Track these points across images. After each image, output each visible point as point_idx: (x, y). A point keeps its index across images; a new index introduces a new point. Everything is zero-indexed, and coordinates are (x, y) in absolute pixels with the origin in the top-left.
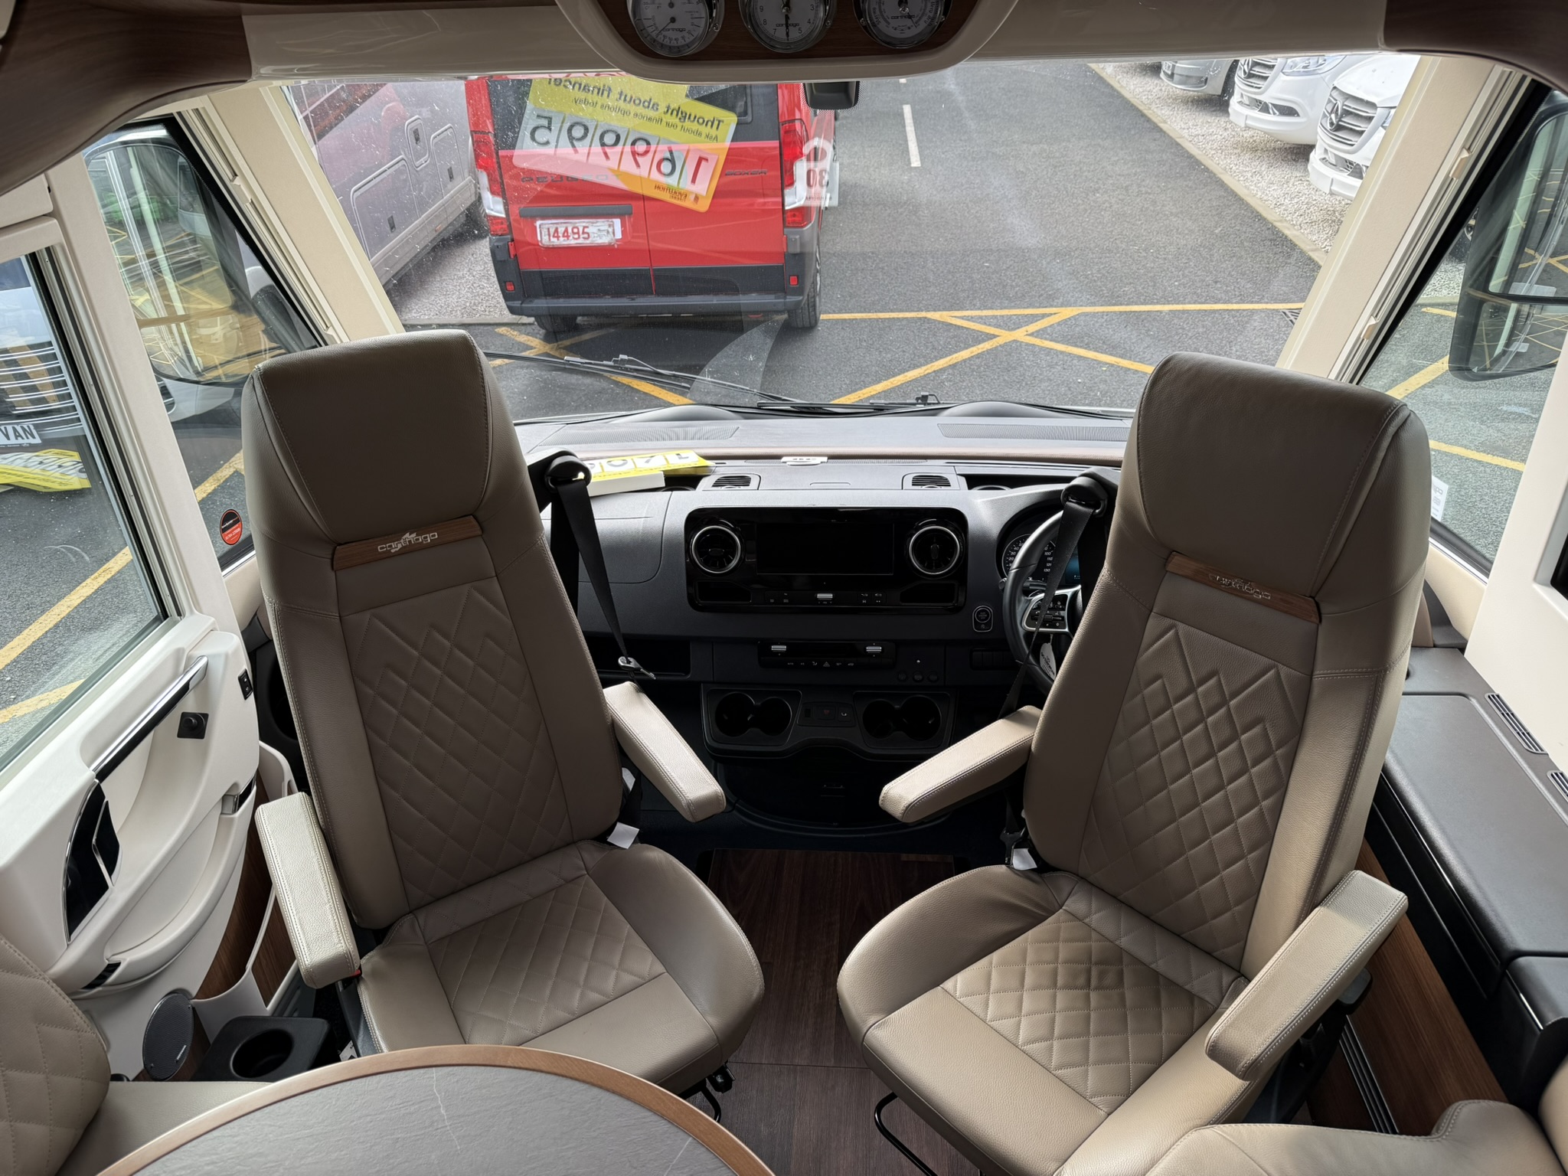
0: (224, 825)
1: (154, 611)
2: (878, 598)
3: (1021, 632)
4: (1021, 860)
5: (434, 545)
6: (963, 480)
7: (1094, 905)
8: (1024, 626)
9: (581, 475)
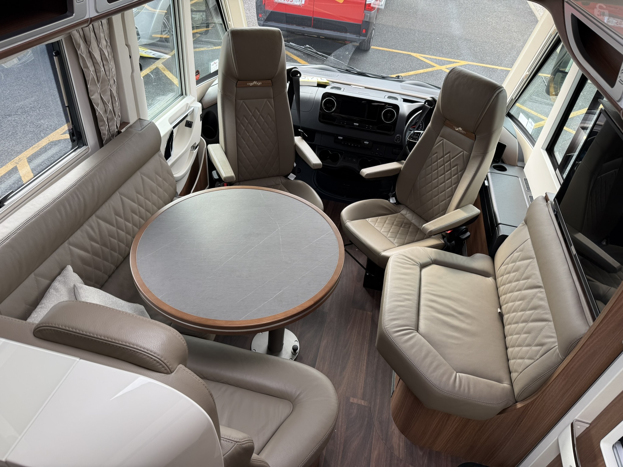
0: (191, 154)
1: (180, 93)
2: (371, 127)
3: (406, 141)
4: (392, 200)
5: (260, 86)
6: (403, 100)
7: (408, 213)
8: (407, 139)
9: (299, 75)
